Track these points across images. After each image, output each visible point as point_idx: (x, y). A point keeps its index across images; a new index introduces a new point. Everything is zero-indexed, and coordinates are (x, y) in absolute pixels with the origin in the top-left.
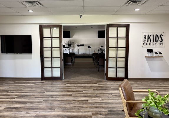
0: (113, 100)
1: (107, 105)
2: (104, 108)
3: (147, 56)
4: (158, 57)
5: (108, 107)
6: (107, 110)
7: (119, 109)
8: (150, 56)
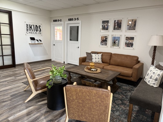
0: (10, 86)
1: (6, 92)
2: (4, 95)
3: (31, 43)
4: (39, 44)
5: (9, 93)
6: (9, 96)
7: (20, 91)
8: (33, 43)
